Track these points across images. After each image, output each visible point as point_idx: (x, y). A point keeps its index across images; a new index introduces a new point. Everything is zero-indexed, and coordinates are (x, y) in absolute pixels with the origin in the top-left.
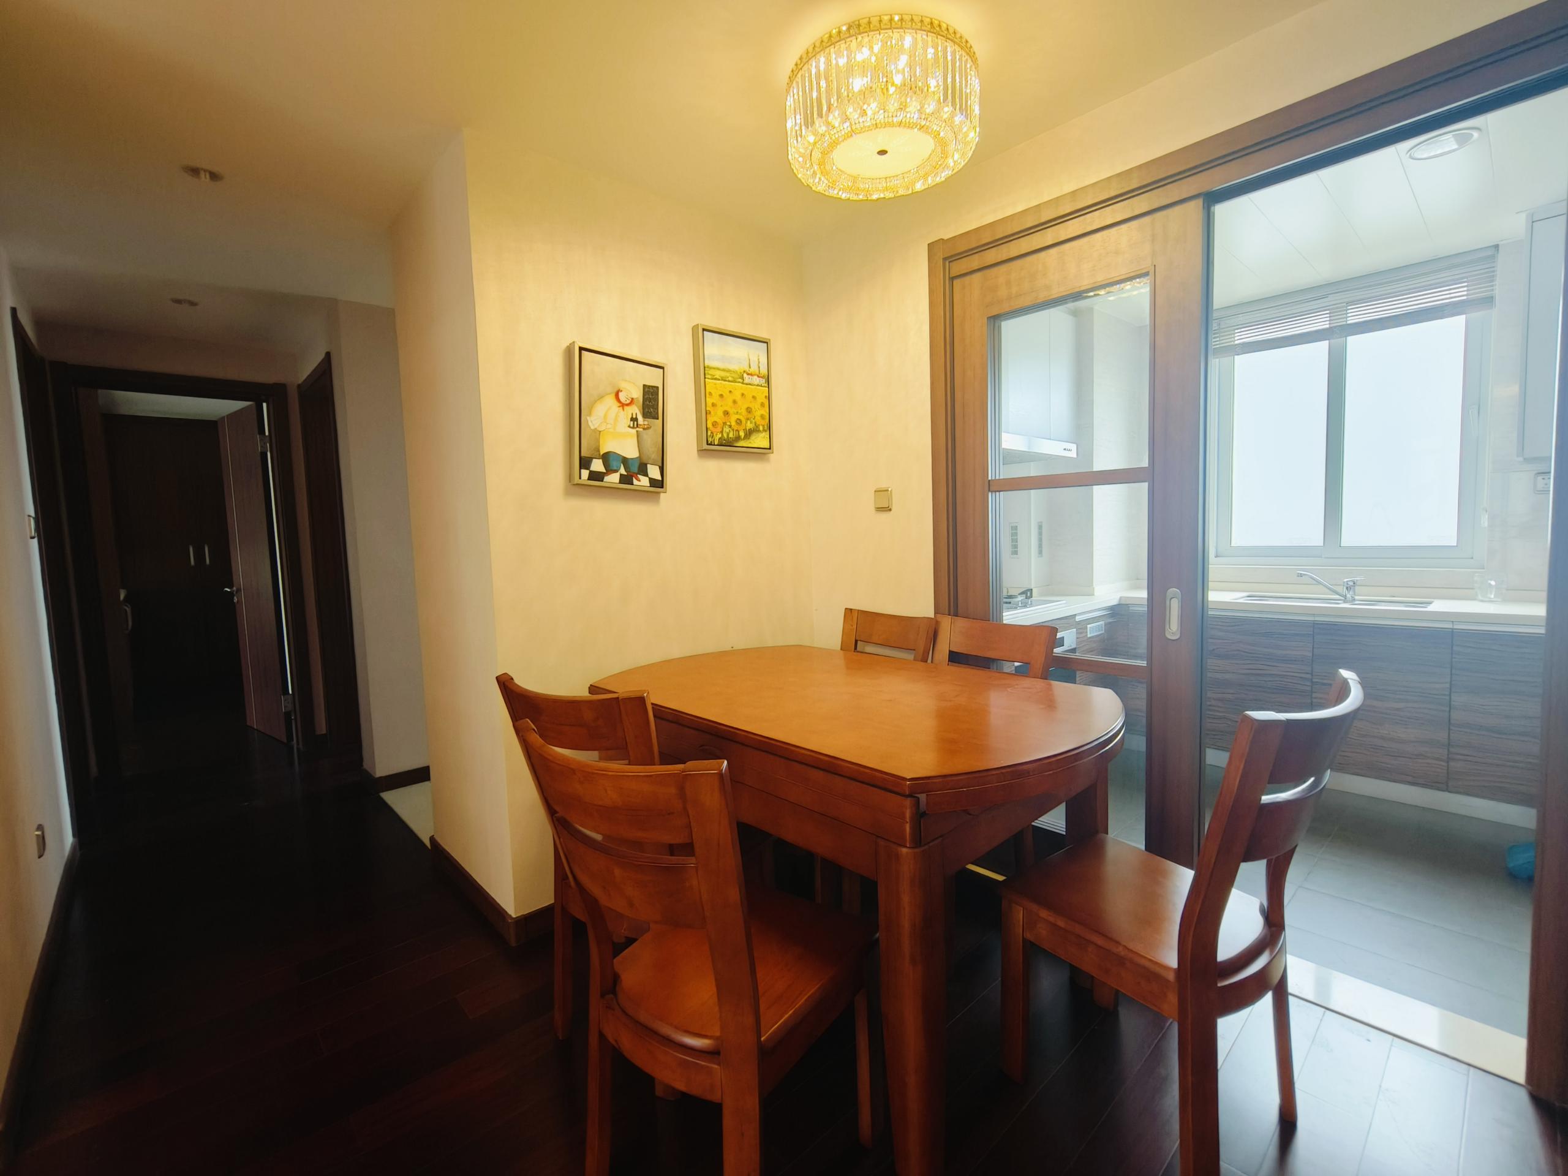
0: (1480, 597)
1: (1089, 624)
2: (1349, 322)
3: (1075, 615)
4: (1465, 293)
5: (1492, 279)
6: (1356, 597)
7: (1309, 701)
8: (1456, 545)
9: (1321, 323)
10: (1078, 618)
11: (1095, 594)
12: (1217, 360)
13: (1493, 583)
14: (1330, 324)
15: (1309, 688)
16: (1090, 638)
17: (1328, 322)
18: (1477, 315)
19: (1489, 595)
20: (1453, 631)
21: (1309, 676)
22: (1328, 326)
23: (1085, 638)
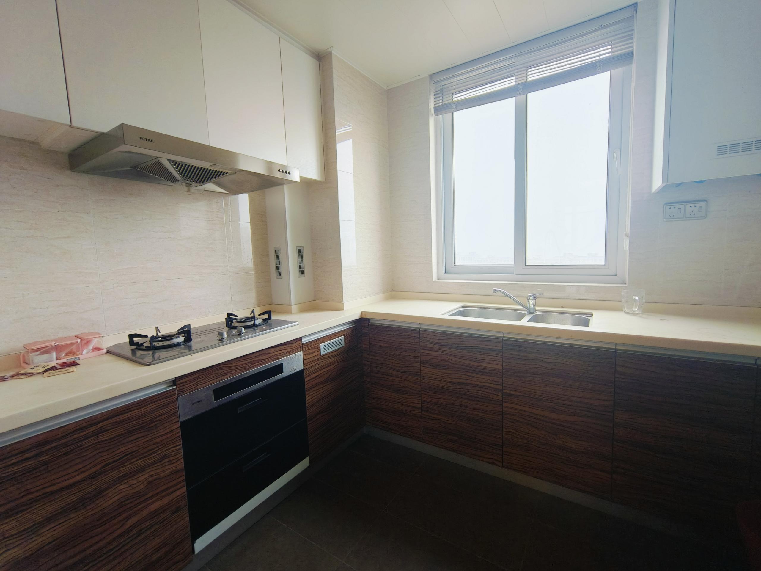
0: (626, 310)
1: (321, 343)
2: (529, 80)
3: (302, 337)
4: (610, 50)
5: (631, 37)
6: (537, 308)
7: (501, 410)
8: (604, 264)
9: (509, 83)
10: (304, 341)
11: (345, 309)
12: (441, 116)
13: (637, 298)
14: (515, 82)
15: (501, 398)
16: (324, 355)
17: (514, 81)
18: (619, 71)
19: (634, 309)
20: (616, 352)
21: (500, 387)
22: (514, 84)
23: (319, 357)
